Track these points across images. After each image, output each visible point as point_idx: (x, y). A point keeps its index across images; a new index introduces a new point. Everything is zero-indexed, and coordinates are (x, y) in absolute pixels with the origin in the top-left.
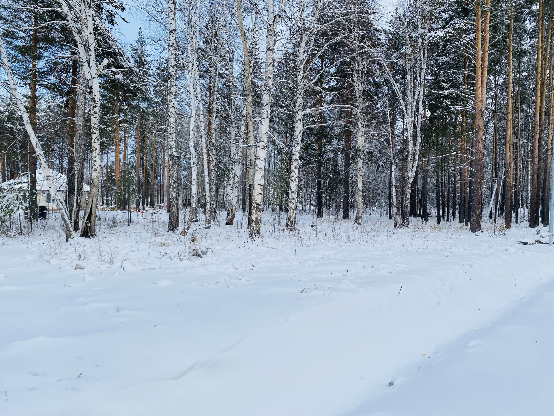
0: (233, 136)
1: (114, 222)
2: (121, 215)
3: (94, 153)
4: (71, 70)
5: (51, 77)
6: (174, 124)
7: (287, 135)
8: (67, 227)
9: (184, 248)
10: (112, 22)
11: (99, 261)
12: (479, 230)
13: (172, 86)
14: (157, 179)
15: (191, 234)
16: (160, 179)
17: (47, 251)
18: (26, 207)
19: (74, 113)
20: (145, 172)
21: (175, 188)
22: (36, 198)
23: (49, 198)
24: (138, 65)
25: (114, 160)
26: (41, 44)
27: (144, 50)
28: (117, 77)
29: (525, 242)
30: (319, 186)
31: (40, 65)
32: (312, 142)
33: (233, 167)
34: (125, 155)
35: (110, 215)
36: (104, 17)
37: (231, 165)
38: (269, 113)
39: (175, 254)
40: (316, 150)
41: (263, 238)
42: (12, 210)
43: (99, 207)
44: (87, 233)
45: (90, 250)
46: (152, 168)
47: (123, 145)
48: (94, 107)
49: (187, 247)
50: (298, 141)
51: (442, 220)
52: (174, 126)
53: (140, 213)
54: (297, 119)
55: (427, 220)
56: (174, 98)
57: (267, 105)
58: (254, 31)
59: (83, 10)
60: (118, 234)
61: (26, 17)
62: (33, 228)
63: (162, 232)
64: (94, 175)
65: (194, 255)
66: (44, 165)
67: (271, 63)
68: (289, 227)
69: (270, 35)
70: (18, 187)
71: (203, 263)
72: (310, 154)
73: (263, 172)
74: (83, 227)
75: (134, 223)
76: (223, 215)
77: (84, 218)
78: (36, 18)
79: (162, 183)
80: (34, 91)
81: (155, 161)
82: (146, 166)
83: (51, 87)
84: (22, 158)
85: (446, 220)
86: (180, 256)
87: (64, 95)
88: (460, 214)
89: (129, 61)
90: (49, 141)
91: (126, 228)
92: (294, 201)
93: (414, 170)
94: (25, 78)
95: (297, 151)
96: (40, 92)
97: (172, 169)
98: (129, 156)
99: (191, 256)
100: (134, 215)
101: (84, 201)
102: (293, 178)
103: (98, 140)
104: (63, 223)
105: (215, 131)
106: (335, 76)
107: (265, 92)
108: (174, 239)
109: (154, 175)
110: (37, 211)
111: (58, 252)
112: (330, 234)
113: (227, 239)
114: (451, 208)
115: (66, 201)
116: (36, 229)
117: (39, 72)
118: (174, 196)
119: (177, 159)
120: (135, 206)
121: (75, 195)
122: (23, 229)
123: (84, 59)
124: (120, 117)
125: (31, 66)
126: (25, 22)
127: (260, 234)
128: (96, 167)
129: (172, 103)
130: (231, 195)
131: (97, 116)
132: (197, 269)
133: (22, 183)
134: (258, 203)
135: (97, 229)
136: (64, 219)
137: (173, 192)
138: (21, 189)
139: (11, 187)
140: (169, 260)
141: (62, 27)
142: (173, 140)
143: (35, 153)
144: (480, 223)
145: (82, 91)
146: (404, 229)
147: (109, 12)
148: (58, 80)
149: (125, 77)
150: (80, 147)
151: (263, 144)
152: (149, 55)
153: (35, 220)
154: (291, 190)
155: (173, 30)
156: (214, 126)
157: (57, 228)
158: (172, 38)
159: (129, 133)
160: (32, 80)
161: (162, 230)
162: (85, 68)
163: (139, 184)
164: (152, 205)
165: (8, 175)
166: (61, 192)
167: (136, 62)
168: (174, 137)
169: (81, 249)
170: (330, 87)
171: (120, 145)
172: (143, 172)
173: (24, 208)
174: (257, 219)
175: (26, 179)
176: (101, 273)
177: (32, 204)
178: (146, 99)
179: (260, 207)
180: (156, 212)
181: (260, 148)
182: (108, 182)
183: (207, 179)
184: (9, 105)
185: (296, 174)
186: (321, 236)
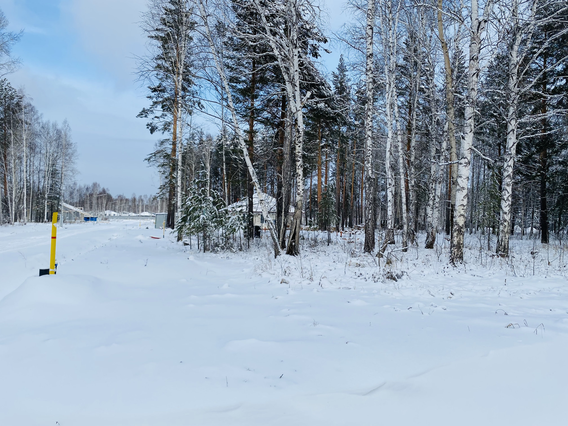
0: (433, 153)
1: (315, 241)
2: (322, 235)
3: (298, 178)
4: (281, 104)
5: (265, 113)
6: (371, 146)
7: (500, 147)
8: (276, 245)
9: (378, 270)
10: (316, 55)
11: (301, 278)
13: (370, 109)
14: (356, 201)
15: (387, 256)
16: (359, 200)
17: (260, 266)
18: (245, 226)
19: (283, 143)
20: (344, 193)
21: (371, 209)
22: (252, 219)
23: (262, 220)
24: (339, 91)
25: (317, 183)
26: (258, 85)
27: (344, 75)
28: (319, 105)
30: (544, 205)
31: (257, 104)
32: (533, 153)
33: (433, 186)
34: (326, 178)
35: (312, 234)
36: (309, 51)
37: (431, 184)
38: (473, 127)
39: (370, 276)
40: (539, 163)
41: (466, 265)
42: (235, 229)
43: (303, 227)
44: (292, 251)
45: (293, 267)
46: (351, 189)
47: (325, 169)
48: (298, 138)
49: (381, 269)
50: (511, 154)
52: (370, 149)
53: (339, 234)
54: (509, 130)
56: (371, 121)
57: (470, 118)
58: (458, 40)
59: (291, 49)
60: (318, 253)
61: (246, 63)
62: (250, 245)
63: (358, 253)
64: (298, 198)
65: (388, 278)
66: (259, 190)
67: (474, 74)
68: (500, 253)
69: (473, 43)
70: (239, 209)
71: (397, 287)
72: (531, 167)
73: (465, 192)
74: (289, 245)
75: (333, 243)
76: (422, 237)
77: (289, 237)
78: (254, 63)
79: (360, 204)
80: (252, 126)
81: (354, 183)
82: (346, 188)
83: (266, 122)
84: (242, 184)
86: (375, 277)
87: (275, 127)
89: (330, 89)
90: (263, 168)
91: (325, 248)
92: (506, 224)
94: (245, 116)
95: (509, 166)
96: (257, 126)
97: (368, 191)
98: (330, 179)
99: (385, 279)
100: (334, 236)
101: (290, 222)
102: (505, 197)
103: (301, 167)
104: (272, 241)
105: (414, 149)
106: (562, 75)
107: (468, 105)
108: (369, 261)
109: (353, 196)
110: (253, 231)
111: (268, 267)
112: (555, 264)
113: (424, 264)
115: (275, 221)
116: (252, 246)
117: (256, 109)
118: (370, 218)
119: (373, 181)
120: (335, 226)
121: (283, 217)
122: (243, 246)
123: (291, 95)
124: (322, 142)
125: (250, 105)
126: (246, 67)
127: (462, 260)
128: (299, 192)
129: (369, 126)
130: (431, 216)
131: (301, 145)
132: (391, 293)
133: (242, 206)
134: (461, 225)
135: (300, 247)
136: (273, 238)
137: (369, 213)
138: (241, 211)
139: (234, 210)
140: (364, 280)
141: (274, 67)
142: (369, 163)
143: (252, 180)
145: (289, 123)
147: (313, 46)
148: (270, 115)
149: (326, 105)
150: (287, 174)
151: (466, 160)
152: (349, 80)
153: (251, 238)
154: (503, 210)
155: (371, 54)
156: (413, 143)
157: (268, 246)
158: (369, 63)
159: (331, 157)
160: (250, 117)
161: (358, 251)
162: (292, 103)
163: (339, 206)
164: (351, 225)
165: (232, 198)
166: (272, 214)
167: (337, 88)
168: (370, 160)
169: (287, 265)
170: (556, 88)
171: (323, 169)
172: (343, 193)
173: (243, 228)
174: (459, 243)
175: (245, 203)
176: (302, 288)
177: (250, 225)
178: (345, 124)
179: (462, 230)
180: (354, 233)
181: (462, 165)
182: (312, 203)
183: (404, 200)
184: (233, 139)
185: (508, 193)
186: (543, 265)
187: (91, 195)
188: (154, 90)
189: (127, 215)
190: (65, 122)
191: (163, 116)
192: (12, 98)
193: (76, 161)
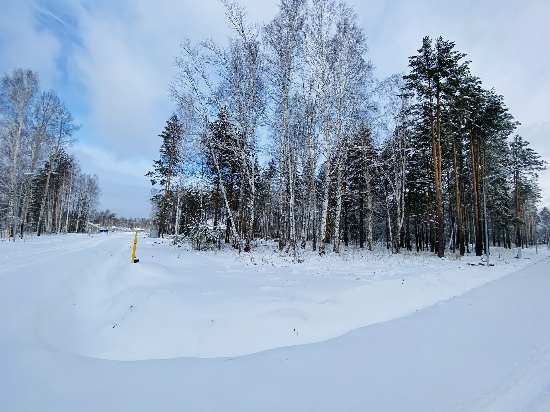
9: (293, 258)
12: (443, 256)
13: (282, 185)
29: (472, 263)
38: (328, 197)
41: (326, 256)
44: (247, 250)
50: (339, 208)
51: (420, 250)
54: (338, 198)
55: (411, 250)
56: (283, 190)
57: (327, 193)
63: (277, 251)
64: (251, 224)
67: (328, 175)
68: (335, 251)
71: (305, 266)
73: (325, 224)
74: (246, 247)
75: (259, 246)
77: (246, 243)
85: (422, 250)
86: (293, 262)
88: (431, 247)
93: (402, 222)
95: (338, 213)
99: (298, 262)
114: (425, 243)
119: (283, 217)
127: (325, 254)
130: (304, 233)
134: (324, 238)
144: (444, 253)
146: (397, 255)
151: (325, 211)
154: (336, 232)
168: (282, 208)
181: (324, 213)
185: (338, 224)
187: (104, 217)
188: (157, 162)
189: (125, 229)
190: (95, 175)
191: (161, 176)
192: (66, 159)
193: (99, 197)
